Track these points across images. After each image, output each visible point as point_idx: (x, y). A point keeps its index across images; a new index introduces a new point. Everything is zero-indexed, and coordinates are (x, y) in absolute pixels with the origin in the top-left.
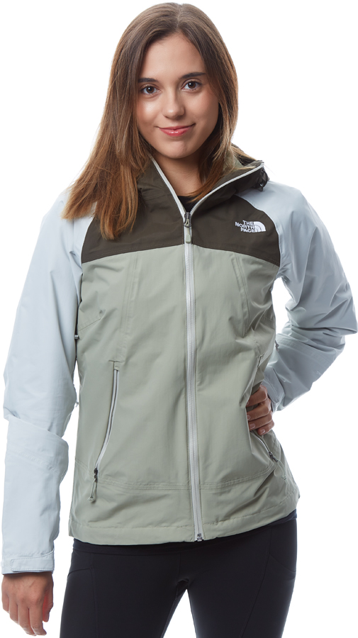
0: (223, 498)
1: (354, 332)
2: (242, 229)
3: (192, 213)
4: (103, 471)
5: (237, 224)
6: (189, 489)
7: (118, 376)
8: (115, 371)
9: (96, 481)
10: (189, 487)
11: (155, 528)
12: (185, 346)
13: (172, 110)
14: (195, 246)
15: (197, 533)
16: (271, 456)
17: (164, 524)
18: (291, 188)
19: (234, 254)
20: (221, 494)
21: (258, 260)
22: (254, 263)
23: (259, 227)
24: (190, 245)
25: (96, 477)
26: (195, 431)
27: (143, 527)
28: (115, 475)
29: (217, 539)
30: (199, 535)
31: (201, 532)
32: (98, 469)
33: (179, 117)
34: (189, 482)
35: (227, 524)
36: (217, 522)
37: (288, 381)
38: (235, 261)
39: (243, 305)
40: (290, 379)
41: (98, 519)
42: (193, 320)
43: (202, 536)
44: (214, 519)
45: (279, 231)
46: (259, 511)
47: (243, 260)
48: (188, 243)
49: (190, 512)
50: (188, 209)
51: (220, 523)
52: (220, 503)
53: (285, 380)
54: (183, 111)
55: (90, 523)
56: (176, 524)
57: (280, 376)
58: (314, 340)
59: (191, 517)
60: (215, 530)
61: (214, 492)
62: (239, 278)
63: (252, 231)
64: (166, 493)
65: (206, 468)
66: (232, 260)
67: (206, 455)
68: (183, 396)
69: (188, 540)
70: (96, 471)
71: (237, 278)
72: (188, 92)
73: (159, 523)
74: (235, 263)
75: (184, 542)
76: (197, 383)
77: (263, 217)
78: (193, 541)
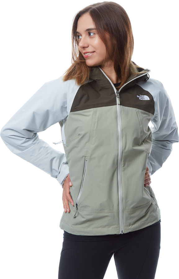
0: (132, 215)
1: (178, 142)
2: (140, 99)
3: (119, 91)
4: (80, 205)
5: (138, 96)
6: (118, 212)
7: (87, 163)
8: (86, 161)
9: (77, 209)
10: (118, 211)
11: (102, 229)
12: (118, 150)
14: (121, 106)
15: (121, 231)
16: (151, 196)
18: (157, 81)
19: (138, 110)
20: (132, 214)
21: (146, 112)
22: (145, 114)
23: (146, 98)
24: (119, 105)
25: (77, 207)
26: (121, 187)
27: (97, 228)
28: (86, 206)
29: (130, 233)
32: (77, 204)
34: (118, 209)
35: (134, 226)
36: (130, 225)
37: (154, 164)
38: (138, 113)
39: (141, 132)
40: (154, 163)
41: (77, 224)
42: (121, 139)
43: (123, 231)
44: (128, 224)
45: (155, 100)
46: (147, 220)
47: (141, 112)
48: (119, 104)
49: (118, 222)
50: (117, 89)
51: (131, 226)
52: (131, 218)
53: (153, 163)
55: (73, 226)
56: (112, 227)
57: (150, 161)
58: (162, 145)
60: (129, 229)
61: (129, 213)
62: (140, 120)
63: (144, 99)
65: (126, 203)
66: (137, 112)
67: (126, 197)
68: (116, 172)
71: (139, 120)
73: (105, 227)
74: (138, 114)
75: (115, 235)
76: (122, 166)
77: (148, 94)
78: (119, 234)
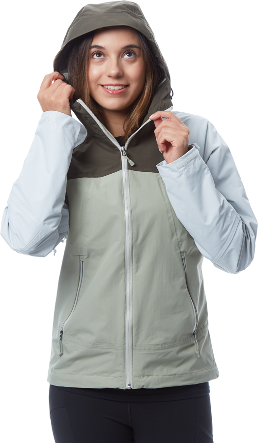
4: (66, 332)
6: (124, 349)
8: (81, 262)
9: (61, 339)
10: (124, 347)
11: (98, 377)
13: (114, 71)
14: (130, 170)
15: (128, 383)
17: (105, 374)
25: (61, 336)
26: (132, 307)
27: (90, 375)
29: (142, 389)
30: (129, 385)
31: (131, 383)
33: (118, 77)
34: (124, 344)
35: (151, 378)
36: (143, 376)
38: (160, 180)
42: (130, 225)
43: (132, 385)
44: (141, 374)
49: (124, 366)
50: (122, 144)
51: (145, 377)
54: (122, 73)
56: (113, 375)
59: (124, 371)
60: (141, 382)
61: (142, 353)
62: (164, 192)
64: (108, 351)
65: (138, 334)
67: (138, 325)
69: (121, 388)
70: (62, 332)
71: (162, 192)
72: (127, 61)
73: (102, 373)
75: (118, 389)
78: (124, 388)
